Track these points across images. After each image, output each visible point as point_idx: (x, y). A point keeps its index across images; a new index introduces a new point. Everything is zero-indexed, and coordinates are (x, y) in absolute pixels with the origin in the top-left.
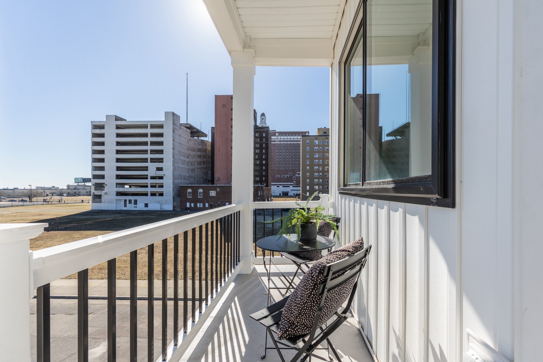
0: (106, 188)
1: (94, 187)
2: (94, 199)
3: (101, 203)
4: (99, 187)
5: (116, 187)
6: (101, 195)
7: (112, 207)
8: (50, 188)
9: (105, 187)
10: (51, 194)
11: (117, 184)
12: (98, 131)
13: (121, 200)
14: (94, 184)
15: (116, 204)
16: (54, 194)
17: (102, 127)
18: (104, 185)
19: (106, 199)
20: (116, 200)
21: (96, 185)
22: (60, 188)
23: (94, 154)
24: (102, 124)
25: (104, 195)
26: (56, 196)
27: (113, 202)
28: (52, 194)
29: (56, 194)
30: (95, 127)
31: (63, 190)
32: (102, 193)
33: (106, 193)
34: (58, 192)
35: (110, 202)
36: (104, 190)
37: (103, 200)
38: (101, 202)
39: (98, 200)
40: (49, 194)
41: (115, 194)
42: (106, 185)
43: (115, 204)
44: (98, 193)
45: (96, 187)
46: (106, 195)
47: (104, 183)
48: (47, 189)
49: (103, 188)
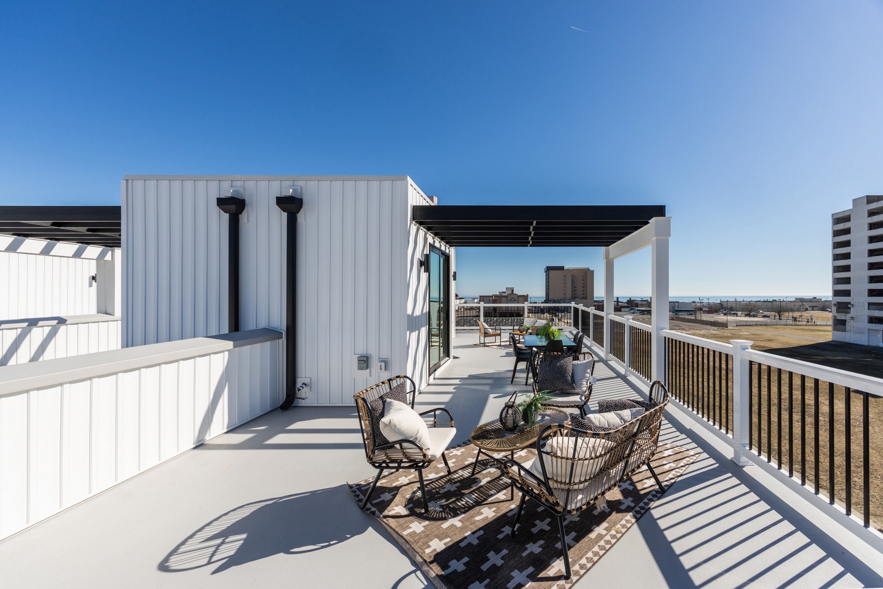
0: (852, 310)
1: (835, 307)
2: (836, 326)
3: (845, 332)
4: (843, 307)
5: (869, 309)
6: (845, 321)
7: (862, 339)
8: (810, 300)
9: (851, 308)
10: (811, 308)
11: (869, 304)
12: (841, 226)
13: (877, 330)
14: (835, 303)
15: (869, 336)
16: (814, 308)
17: (847, 219)
18: (849, 306)
19: (853, 327)
20: (869, 329)
21: (838, 305)
22: (822, 300)
23: (837, 260)
24: (846, 214)
25: (849, 321)
26: (818, 310)
27: (864, 333)
28: (813, 309)
29: (818, 308)
30: (838, 220)
31: (826, 303)
32: (847, 317)
33: (852, 318)
34: (821, 306)
35: (859, 333)
36: (849, 313)
37: (848, 328)
38: (845, 330)
39: (842, 327)
40: (809, 308)
41: (866, 319)
42: (853, 305)
43: (867, 335)
44: (841, 316)
45: (838, 308)
46: (852, 321)
47: (849, 303)
48: (807, 302)
49: (848, 310)
